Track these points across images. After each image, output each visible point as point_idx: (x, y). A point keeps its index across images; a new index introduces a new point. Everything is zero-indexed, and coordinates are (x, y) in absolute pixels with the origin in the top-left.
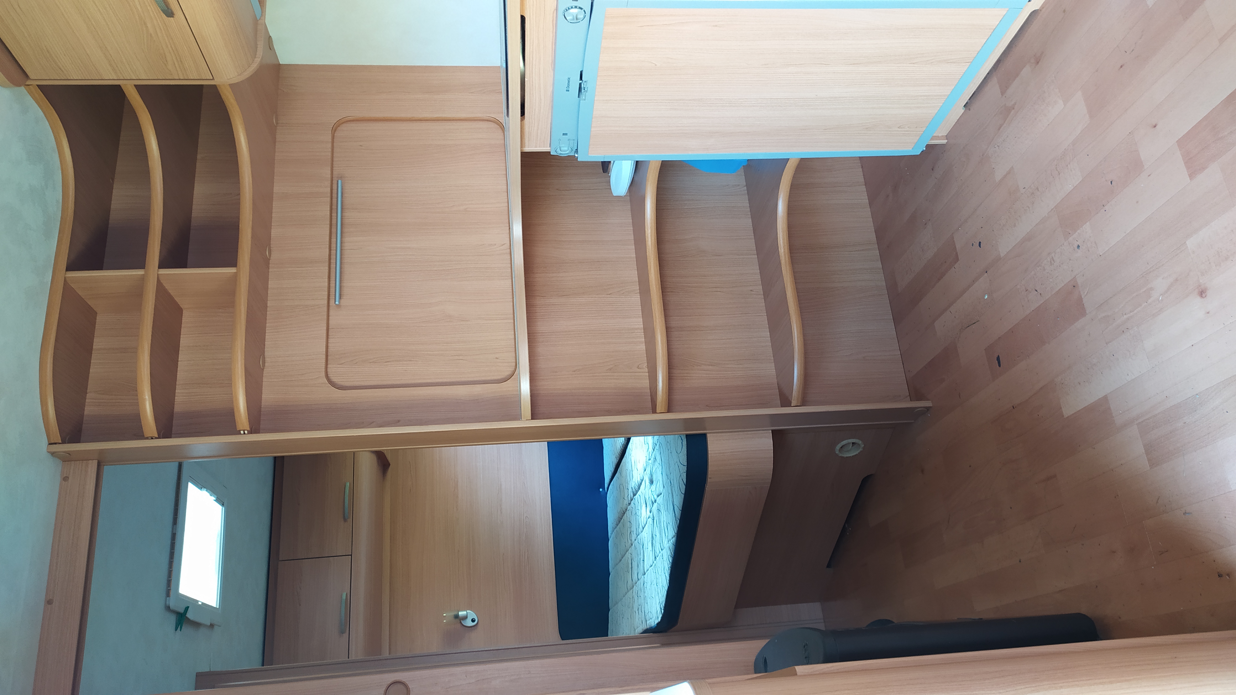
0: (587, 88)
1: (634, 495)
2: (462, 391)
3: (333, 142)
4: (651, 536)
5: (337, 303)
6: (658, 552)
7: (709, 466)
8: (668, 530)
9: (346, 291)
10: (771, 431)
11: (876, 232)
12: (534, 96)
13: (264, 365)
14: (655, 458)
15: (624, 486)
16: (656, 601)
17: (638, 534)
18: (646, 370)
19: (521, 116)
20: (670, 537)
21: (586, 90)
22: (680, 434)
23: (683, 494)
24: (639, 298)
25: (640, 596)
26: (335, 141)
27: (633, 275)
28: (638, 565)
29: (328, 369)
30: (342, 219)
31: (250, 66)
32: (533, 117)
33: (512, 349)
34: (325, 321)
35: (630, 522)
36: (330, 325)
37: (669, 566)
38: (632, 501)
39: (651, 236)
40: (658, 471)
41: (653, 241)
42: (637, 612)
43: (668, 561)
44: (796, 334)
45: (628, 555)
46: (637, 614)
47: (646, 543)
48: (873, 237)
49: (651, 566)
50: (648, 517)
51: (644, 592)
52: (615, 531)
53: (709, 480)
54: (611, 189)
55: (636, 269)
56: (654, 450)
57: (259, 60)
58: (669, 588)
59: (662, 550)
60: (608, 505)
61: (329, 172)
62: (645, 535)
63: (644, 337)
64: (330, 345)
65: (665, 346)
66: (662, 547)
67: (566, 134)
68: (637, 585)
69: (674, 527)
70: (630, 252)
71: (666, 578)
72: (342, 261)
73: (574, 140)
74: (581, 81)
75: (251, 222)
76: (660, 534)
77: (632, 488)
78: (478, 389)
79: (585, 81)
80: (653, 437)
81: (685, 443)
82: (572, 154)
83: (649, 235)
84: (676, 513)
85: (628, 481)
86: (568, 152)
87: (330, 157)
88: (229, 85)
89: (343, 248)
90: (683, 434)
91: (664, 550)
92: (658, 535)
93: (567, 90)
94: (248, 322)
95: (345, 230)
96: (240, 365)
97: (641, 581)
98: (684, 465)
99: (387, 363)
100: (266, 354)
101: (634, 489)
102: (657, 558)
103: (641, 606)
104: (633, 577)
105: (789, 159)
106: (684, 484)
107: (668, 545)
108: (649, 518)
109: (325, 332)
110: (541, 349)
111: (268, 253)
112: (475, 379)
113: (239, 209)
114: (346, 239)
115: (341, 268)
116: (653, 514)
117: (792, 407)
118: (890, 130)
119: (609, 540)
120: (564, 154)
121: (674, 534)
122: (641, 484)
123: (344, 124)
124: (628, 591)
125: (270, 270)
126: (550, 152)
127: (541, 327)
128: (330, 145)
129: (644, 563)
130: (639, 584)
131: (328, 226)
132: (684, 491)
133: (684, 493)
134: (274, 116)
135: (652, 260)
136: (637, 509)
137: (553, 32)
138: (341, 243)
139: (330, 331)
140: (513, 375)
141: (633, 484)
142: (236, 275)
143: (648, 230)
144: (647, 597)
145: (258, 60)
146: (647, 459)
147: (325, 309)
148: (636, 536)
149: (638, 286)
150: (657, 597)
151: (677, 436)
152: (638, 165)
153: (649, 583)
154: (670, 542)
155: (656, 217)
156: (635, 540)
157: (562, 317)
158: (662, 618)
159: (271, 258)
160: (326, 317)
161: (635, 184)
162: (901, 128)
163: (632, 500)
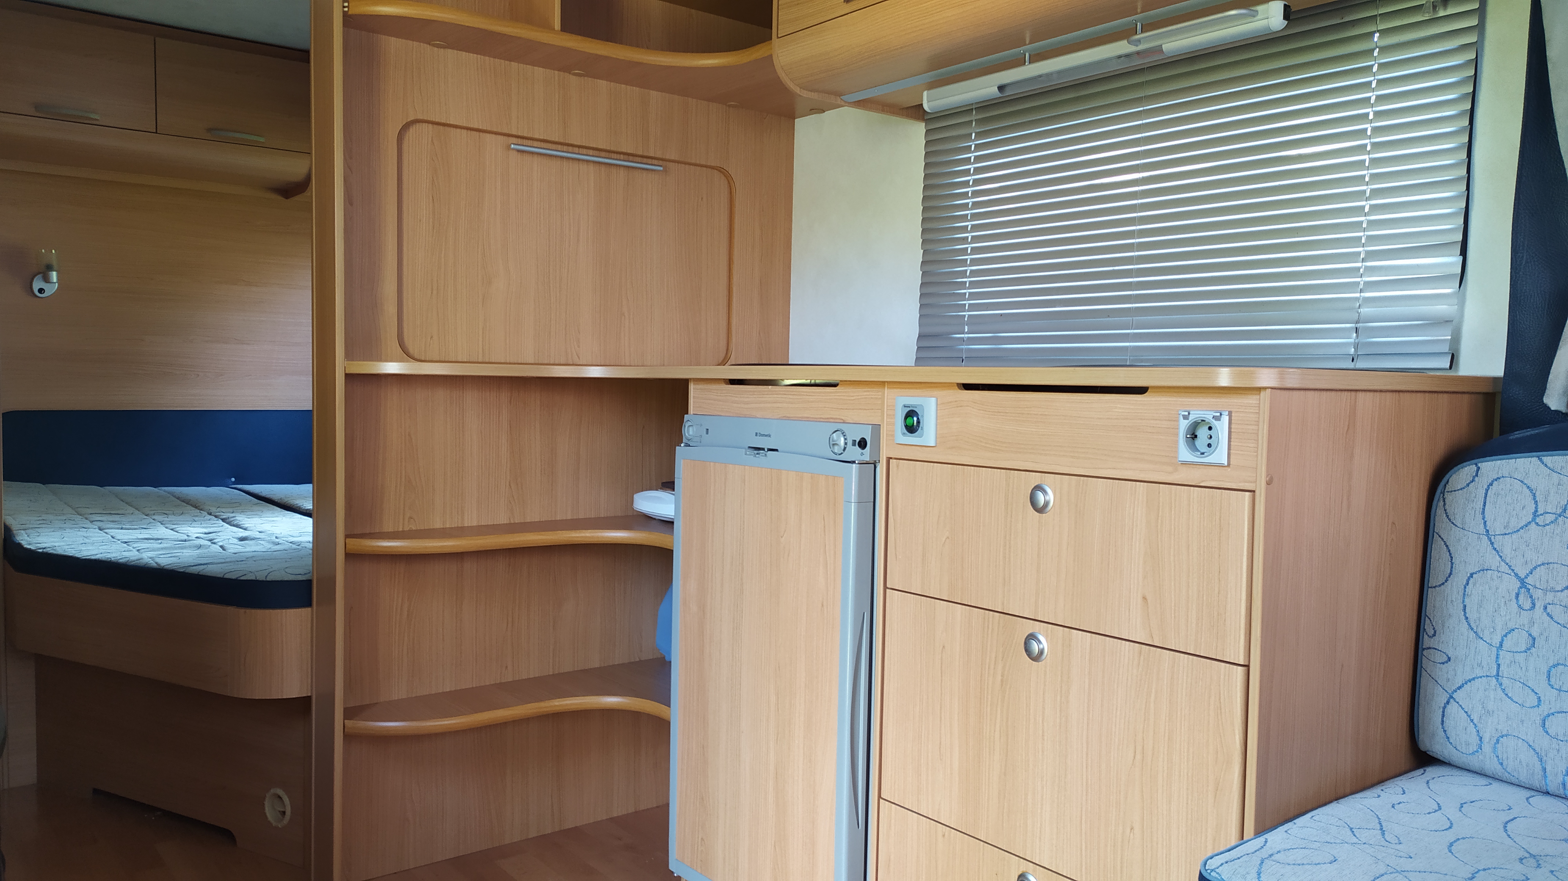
0: (758, 457)
1: (223, 520)
2: (389, 288)
3: (706, 166)
4: (159, 537)
5: (512, 146)
6: (135, 545)
7: (263, 611)
8: (169, 557)
9: (527, 157)
10: (309, 695)
11: (576, 829)
12: (752, 396)
13: (434, 45)
14: (279, 544)
15: (236, 508)
16: (58, 542)
17: (163, 523)
18: (406, 529)
19: (730, 380)
20: (157, 560)
21: (757, 456)
22: (313, 573)
23: (223, 576)
24: (503, 523)
25: (65, 523)
26: (708, 169)
27: (534, 515)
28: (115, 522)
29: (427, 124)
30: (617, 165)
31: (791, 80)
32: (728, 394)
33: (443, 358)
34: (489, 129)
35: (182, 513)
36: (484, 134)
37: (112, 559)
38: (214, 517)
39: (582, 537)
40: (259, 547)
41: (576, 539)
42: (40, 518)
43: (121, 557)
44: (446, 722)
45: (131, 510)
46: (36, 518)
47: (150, 532)
48: (569, 824)
49: (113, 537)
50: (189, 534)
51: (71, 528)
52: (169, 495)
53: (242, 611)
54: (642, 491)
55: (541, 520)
56: (291, 543)
57: (798, 92)
58: (78, 559)
59: (138, 550)
60: (208, 488)
61: (673, 158)
62: (161, 531)
63: (452, 528)
64: (458, 130)
65: (438, 550)
66: (142, 550)
67: (707, 433)
68: (84, 519)
69: (172, 565)
70: (563, 514)
71: (93, 555)
72: (565, 160)
73: (701, 442)
74: (766, 450)
75: (615, 57)
76: (162, 549)
77: (235, 517)
78: (390, 309)
79: (766, 455)
80: (309, 542)
81: (300, 578)
82: (684, 440)
83: (583, 535)
84: (194, 567)
85: (245, 513)
86: (687, 435)
87: (689, 161)
88: (772, 55)
89: (581, 162)
90: (313, 575)
91: (137, 553)
92: (161, 546)
93: (756, 433)
94: (492, 34)
95: (603, 168)
96: (436, 14)
97: (89, 525)
98: (266, 577)
99: (431, 198)
100: (450, 50)
101: (232, 519)
102: (125, 545)
103: (50, 523)
104: (97, 515)
105: (670, 707)
106: (238, 577)
107: (146, 557)
108: (188, 536)
109: (476, 126)
110: (441, 394)
111: (576, 73)
112: (405, 308)
113: (631, 45)
114: (591, 167)
115: (556, 156)
116: (194, 540)
117: (342, 721)
118: (700, 827)
119: (155, 488)
120: (685, 431)
121: (162, 565)
122: (240, 528)
123: (727, 182)
124: (73, 509)
125: (556, 72)
126: (687, 414)
127: (471, 397)
128: (703, 163)
129: (118, 529)
130: (85, 522)
131: (608, 148)
132: (228, 577)
133: (225, 577)
134: (738, 104)
135: (551, 537)
136: (202, 522)
137: (820, 418)
138: (588, 161)
139: (477, 134)
140: (408, 355)
141: (241, 519)
142: (551, 29)
143: (590, 532)
144: (64, 531)
145: (797, 90)
146: (277, 535)
147: (505, 131)
148: (160, 520)
149: (519, 522)
150: (63, 544)
151: (311, 568)
152: (668, 524)
153: (85, 535)
154: (150, 560)
155: (606, 544)
156: (154, 519)
157: (483, 423)
158: (30, 550)
159: (570, 75)
160: (495, 130)
161: (647, 520)
162: (701, 842)
163: (216, 516)
